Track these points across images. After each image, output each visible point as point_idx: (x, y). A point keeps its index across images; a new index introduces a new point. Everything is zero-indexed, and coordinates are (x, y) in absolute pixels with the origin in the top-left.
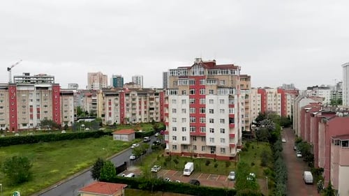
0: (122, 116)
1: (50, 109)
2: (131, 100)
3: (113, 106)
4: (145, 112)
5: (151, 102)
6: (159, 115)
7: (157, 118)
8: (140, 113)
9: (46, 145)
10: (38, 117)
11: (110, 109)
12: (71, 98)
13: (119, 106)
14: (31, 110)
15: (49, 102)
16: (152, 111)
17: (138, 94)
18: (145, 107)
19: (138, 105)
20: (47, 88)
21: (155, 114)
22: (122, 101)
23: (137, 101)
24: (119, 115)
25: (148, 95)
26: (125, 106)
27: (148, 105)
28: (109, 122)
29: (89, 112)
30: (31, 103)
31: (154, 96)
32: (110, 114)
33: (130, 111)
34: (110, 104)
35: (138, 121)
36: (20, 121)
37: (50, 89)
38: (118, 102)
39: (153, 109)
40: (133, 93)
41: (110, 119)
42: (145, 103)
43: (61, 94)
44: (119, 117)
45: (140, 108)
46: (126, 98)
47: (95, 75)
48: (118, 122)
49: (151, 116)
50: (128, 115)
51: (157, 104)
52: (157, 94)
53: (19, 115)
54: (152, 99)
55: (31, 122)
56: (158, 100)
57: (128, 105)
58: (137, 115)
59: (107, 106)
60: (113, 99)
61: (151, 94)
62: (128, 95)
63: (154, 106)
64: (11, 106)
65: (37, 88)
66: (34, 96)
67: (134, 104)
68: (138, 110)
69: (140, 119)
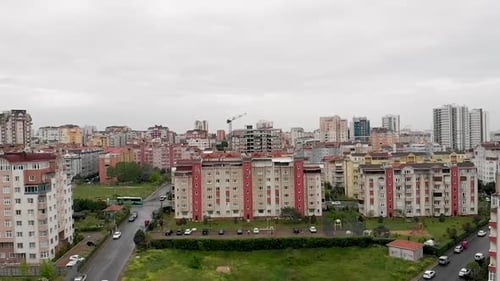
0: (390, 205)
1: (291, 191)
2: (403, 181)
3: (376, 189)
4: (427, 199)
5: (437, 183)
6: (449, 206)
7: (446, 210)
8: (418, 201)
9: (297, 254)
10: (277, 201)
11: (372, 193)
12: (318, 176)
13: (385, 189)
14: (269, 192)
15: (290, 183)
16: (437, 198)
17: (415, 170)
18: (427, 192)
19: (414, 188)
20: (287, 164)
21: (442, 203)
22: (389, 181)
23: (414, 181)
24: (385, 203)
25: (432, 172)
26: (395, 189)
27: (431, 187)
28: (371, 212)
29: (331, 184)
30: (268, 183)
31: (441, 174)
32: (372, 201)
33: (403, 197)
34: (371, 185)
35: (414, 214)
36: (256, 207)
37: (291, 165)
38: (383, 183)
39: (440, 195)
40: (407, 169)
41: (372, 208)
42: (427, 184)
43: (305, 172)
44: (385, 206)
45: (418, 192)
46: (395, 177)
47: (330, 120)
48: (384, 215)
49: (437, 206)
50: (399, 204)
51: (447, 186)
52: (446, 171)
53: (255, 199)
54: (439, 179)
55: (268, 208)
56: (448, 180)
57: (398, 188)
58: (414, 204)
59: (367, 188)
60: (375, 178)
61: (436, 171)
62: (398, 172)
63: (441, 189)
64: (245, 186)
65: (276, 163)
66: (272, 175)
67: (409, 187)
68: (414, 196)
69: (419, 210)
